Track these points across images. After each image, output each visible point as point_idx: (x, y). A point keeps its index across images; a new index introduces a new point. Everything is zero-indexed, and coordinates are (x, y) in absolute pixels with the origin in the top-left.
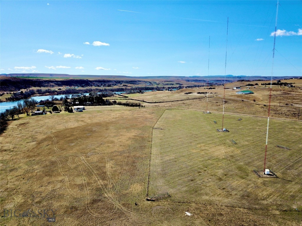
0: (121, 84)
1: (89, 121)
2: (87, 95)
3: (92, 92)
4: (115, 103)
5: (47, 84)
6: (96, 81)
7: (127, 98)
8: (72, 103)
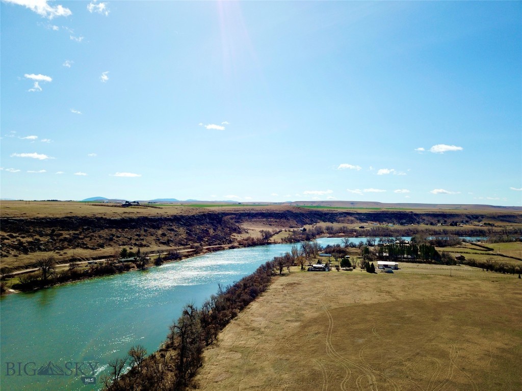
0: (479, 221)
1: (402, 294)
2: (408, 240)
3: (418, 236)
4: (461, 260)
5: (342, 219)
6: (428, 215)
7: (491, 252)
8: (377, 254)
